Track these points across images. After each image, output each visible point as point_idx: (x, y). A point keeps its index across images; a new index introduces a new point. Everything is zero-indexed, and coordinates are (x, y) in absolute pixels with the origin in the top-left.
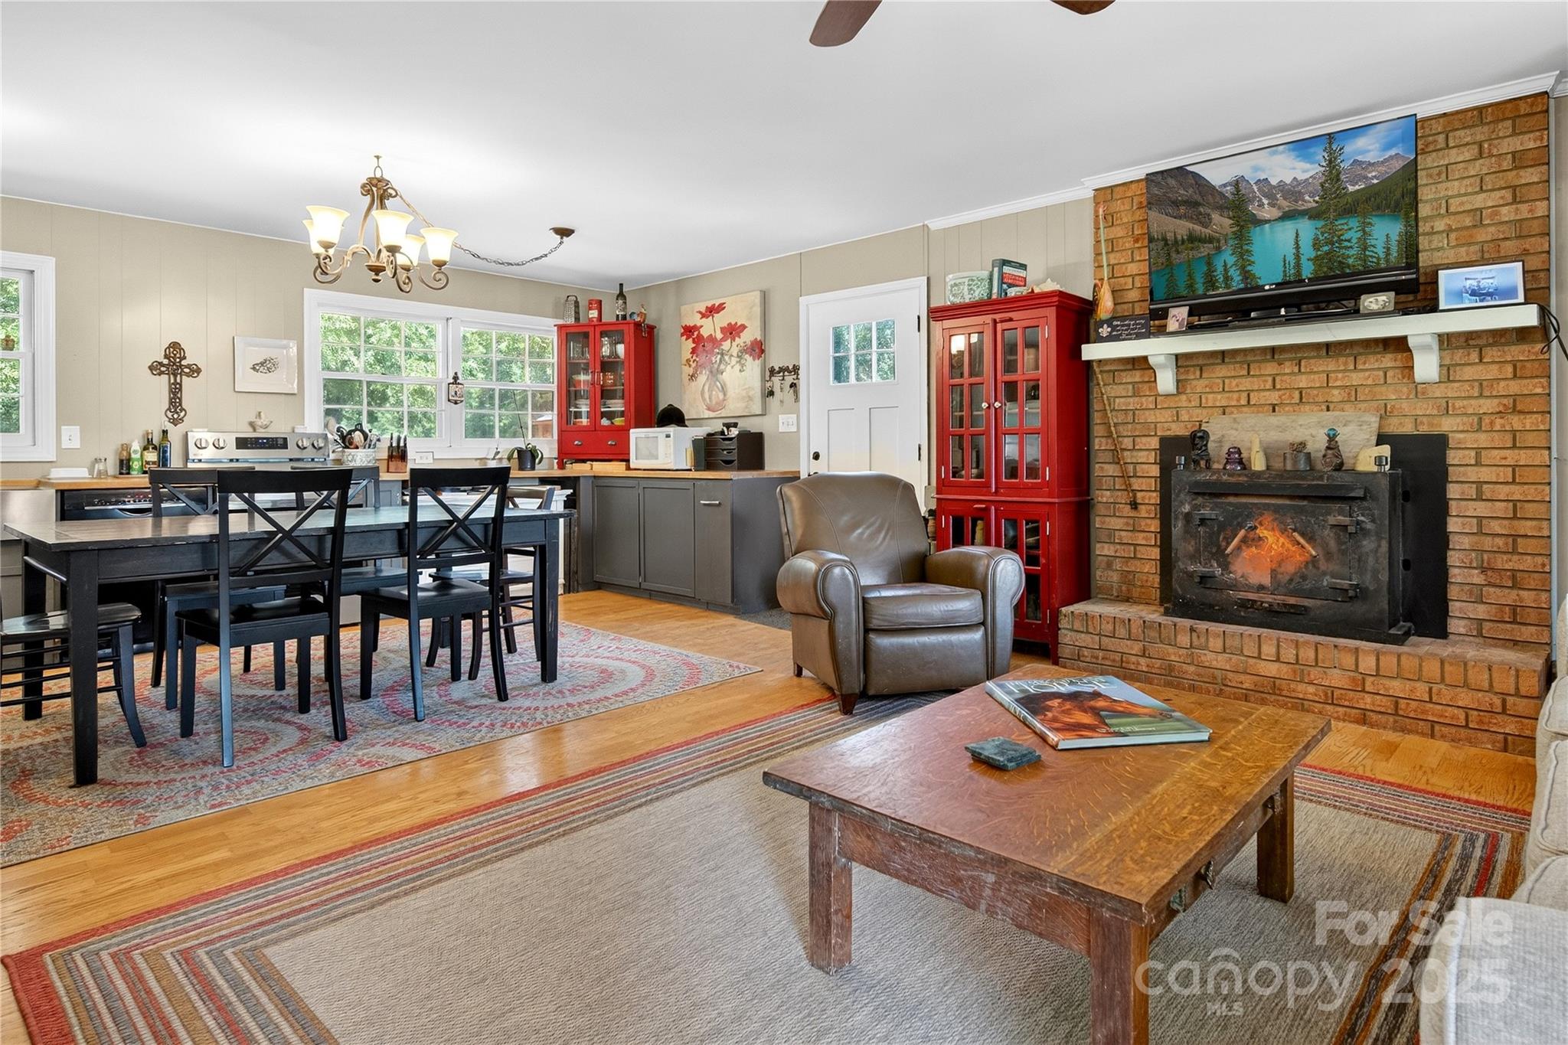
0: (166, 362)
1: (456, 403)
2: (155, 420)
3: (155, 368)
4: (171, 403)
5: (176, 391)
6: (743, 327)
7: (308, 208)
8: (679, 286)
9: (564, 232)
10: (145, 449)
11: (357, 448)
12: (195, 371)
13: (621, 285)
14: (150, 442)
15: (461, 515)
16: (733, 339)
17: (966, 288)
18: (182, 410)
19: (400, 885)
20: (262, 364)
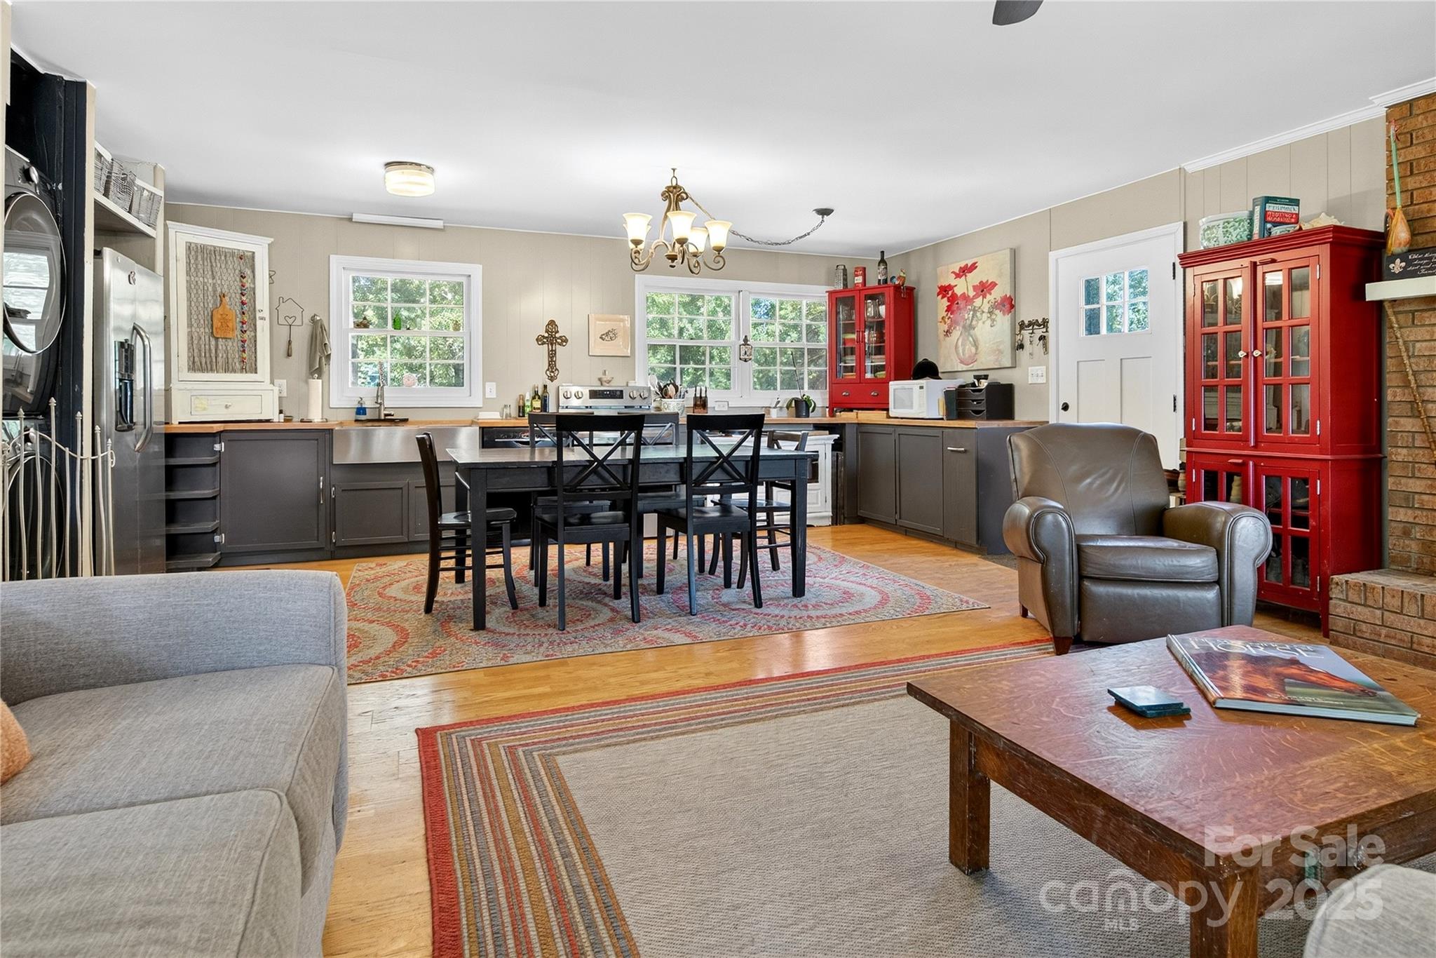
0: (546, 335)
1: (746, 361)
2: (538, 378)
3: (540, 340)
4: (549, 365)
5: (552, 355)
6: (994, 285)
7: (624, 215)
8: (935, 249)
9: (825, 212)
10: (534, 398)
11: (671, 398)
12: (564, 341)
13: (883, 252)
14: (536, 393)
15: (725, 453)
16: (984, 297)
17: (1221, 230)
18: (557, 369)
19: (649, 732)
20: (607, 334)
